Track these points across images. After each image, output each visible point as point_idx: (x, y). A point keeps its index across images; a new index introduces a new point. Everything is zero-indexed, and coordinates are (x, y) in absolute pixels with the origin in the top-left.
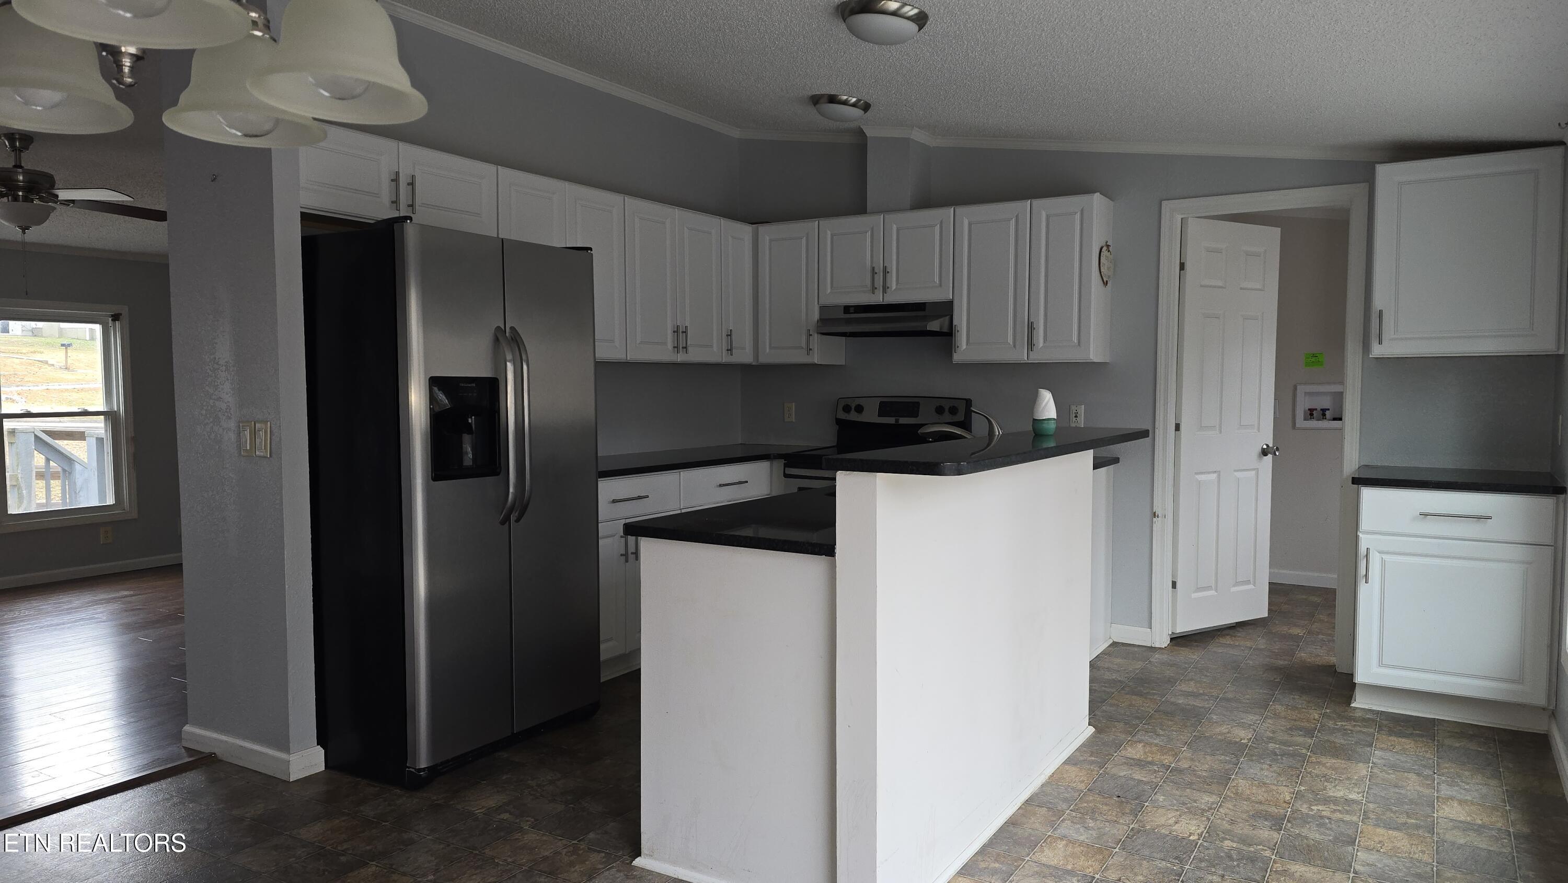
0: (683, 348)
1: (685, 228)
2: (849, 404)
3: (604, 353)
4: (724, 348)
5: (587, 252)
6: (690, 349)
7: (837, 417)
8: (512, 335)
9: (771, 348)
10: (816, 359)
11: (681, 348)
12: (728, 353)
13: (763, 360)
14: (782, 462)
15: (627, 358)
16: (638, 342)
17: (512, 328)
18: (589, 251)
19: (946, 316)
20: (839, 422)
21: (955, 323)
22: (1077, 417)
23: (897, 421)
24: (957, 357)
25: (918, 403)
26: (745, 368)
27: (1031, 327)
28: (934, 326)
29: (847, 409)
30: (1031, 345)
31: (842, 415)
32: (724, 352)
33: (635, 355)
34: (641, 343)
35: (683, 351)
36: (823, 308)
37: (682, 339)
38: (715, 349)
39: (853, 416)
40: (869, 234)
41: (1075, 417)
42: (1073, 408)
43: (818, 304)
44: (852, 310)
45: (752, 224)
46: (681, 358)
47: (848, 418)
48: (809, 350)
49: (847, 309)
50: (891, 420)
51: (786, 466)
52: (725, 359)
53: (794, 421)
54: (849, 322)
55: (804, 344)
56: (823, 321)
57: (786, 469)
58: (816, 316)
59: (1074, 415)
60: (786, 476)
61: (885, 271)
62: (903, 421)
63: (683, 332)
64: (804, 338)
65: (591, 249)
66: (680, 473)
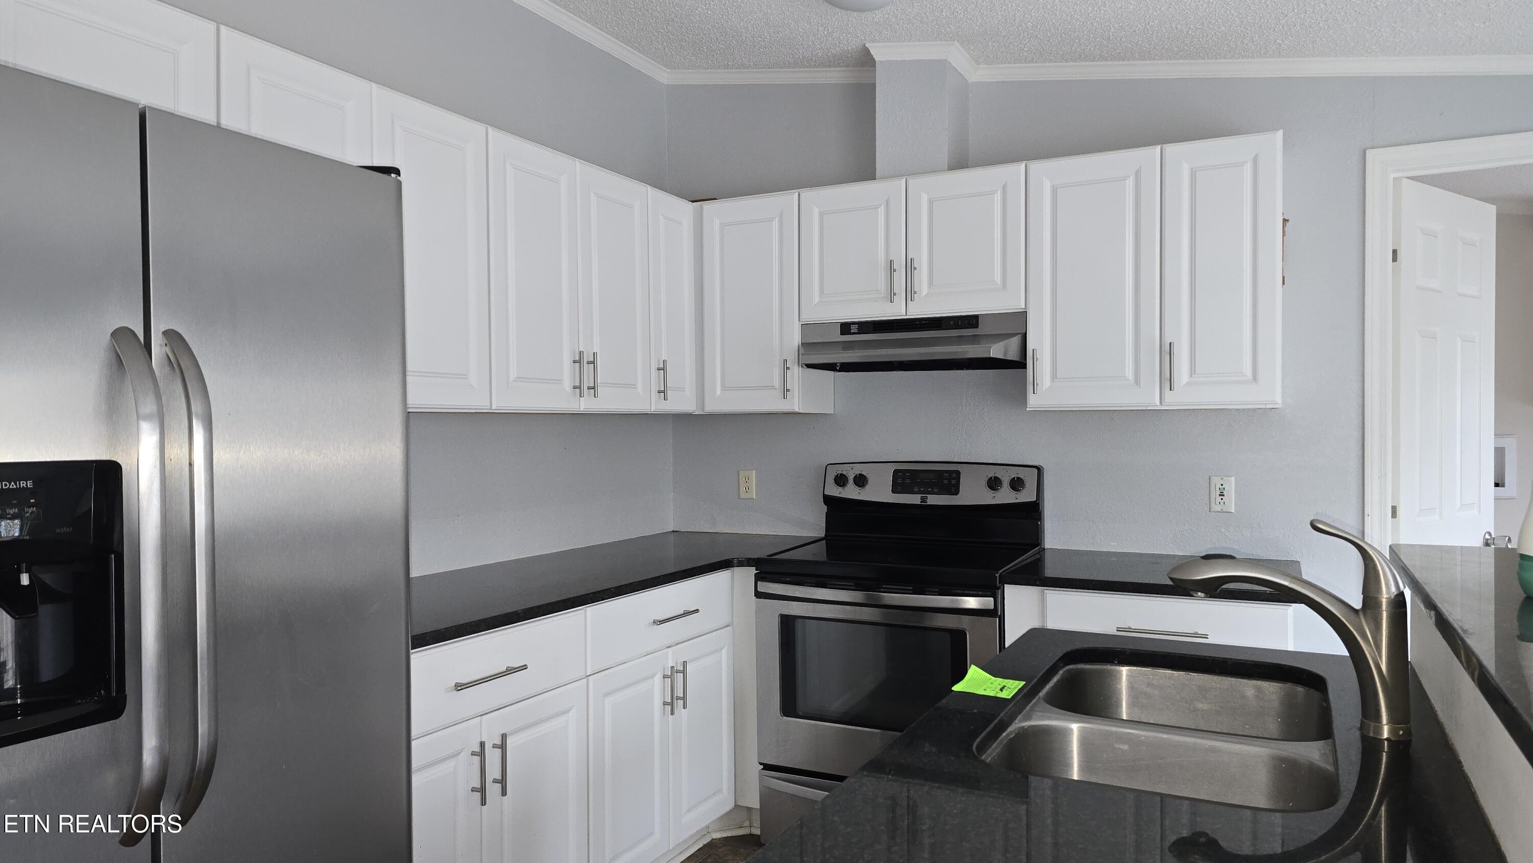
0: (589, 388)
1: (592, 194)
2: (844, 473)
3: (418, 399)
4: (655, 389)
5: (391, 176)
6: (600, 390)
7: (825, 493)
8: (168, 349)
9: (724, 388)
10: (795, 404)
11: (586, 388)
12: (660, 395)
13: (712, 407)
14: (752, 571)
15: (491, 405)
16: (512, 377)
17: (172, 336)
18: (393, 175)
19: (1013, 335)
20: (828, 500)
21: (1030, 346)
22: (1223, 495)
23: (923, 500)
24: (1034, 401)
25: (958, 473)
26: (682, 419)
27: (1168, 352)
28: (996, 351)
29: (841, 480)
30: (1168, 380)
31: (834, 491)
32: (654, 394)
33: (501, 402)
34: (518, 379)
35: (589, 394)
36: (806, 327)
37: (588, 377)
38: (640, 389)
39: (851, 492)
40: (883, 210)
41: (1220, 495)
42: (1217, 481)
43: (799, 320)
44: (854, 329)
45: (693, 201)
46: (586, 404)
47: (843, 495)
48: (786, 391)
49: (845, 328)
50: (914, 499)
51: (758, 578)
52: (656, 405)
53: (755, 498)
54: (847, 346)
55: (777, 382)
56: (806, 346)
57: (759, 583)
58: (796, 339)
59: (1218, 493)
60: (759, 595)
61: (910, 267)
62: (934, 500)
63: (589, 363)
64: (777, 372)
65: (397, 171)
66: (586, 611)
